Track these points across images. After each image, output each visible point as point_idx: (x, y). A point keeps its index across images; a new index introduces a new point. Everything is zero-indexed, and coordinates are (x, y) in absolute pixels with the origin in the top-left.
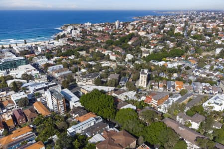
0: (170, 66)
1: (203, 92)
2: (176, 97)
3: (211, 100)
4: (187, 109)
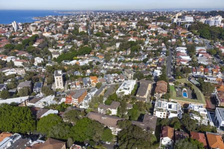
0: (82, 63)
1: (114, 81)
2: (94, 91)
3: (121, 87)
4: (105, 99)
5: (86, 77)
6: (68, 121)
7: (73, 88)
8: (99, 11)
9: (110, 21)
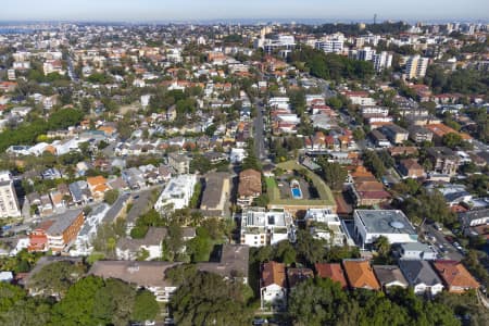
0: (61, 149)
1: (147, 183)
2: (101, 212)
3: (166, 194)
4: (130, 226)
5: (77, 180)
6: (42, 292)
7: (46, 211)
8: (89, 24)
9: (119, 46)
